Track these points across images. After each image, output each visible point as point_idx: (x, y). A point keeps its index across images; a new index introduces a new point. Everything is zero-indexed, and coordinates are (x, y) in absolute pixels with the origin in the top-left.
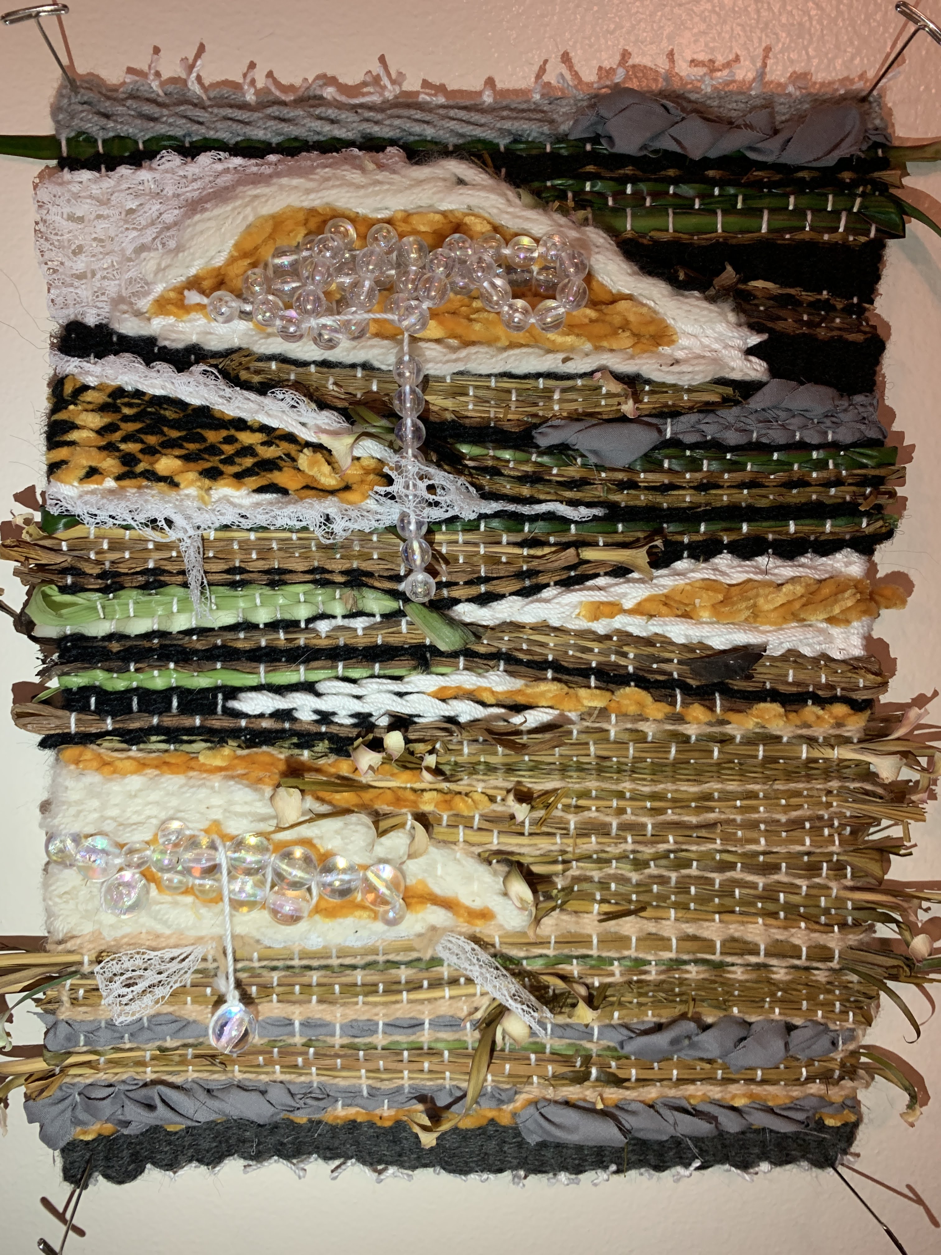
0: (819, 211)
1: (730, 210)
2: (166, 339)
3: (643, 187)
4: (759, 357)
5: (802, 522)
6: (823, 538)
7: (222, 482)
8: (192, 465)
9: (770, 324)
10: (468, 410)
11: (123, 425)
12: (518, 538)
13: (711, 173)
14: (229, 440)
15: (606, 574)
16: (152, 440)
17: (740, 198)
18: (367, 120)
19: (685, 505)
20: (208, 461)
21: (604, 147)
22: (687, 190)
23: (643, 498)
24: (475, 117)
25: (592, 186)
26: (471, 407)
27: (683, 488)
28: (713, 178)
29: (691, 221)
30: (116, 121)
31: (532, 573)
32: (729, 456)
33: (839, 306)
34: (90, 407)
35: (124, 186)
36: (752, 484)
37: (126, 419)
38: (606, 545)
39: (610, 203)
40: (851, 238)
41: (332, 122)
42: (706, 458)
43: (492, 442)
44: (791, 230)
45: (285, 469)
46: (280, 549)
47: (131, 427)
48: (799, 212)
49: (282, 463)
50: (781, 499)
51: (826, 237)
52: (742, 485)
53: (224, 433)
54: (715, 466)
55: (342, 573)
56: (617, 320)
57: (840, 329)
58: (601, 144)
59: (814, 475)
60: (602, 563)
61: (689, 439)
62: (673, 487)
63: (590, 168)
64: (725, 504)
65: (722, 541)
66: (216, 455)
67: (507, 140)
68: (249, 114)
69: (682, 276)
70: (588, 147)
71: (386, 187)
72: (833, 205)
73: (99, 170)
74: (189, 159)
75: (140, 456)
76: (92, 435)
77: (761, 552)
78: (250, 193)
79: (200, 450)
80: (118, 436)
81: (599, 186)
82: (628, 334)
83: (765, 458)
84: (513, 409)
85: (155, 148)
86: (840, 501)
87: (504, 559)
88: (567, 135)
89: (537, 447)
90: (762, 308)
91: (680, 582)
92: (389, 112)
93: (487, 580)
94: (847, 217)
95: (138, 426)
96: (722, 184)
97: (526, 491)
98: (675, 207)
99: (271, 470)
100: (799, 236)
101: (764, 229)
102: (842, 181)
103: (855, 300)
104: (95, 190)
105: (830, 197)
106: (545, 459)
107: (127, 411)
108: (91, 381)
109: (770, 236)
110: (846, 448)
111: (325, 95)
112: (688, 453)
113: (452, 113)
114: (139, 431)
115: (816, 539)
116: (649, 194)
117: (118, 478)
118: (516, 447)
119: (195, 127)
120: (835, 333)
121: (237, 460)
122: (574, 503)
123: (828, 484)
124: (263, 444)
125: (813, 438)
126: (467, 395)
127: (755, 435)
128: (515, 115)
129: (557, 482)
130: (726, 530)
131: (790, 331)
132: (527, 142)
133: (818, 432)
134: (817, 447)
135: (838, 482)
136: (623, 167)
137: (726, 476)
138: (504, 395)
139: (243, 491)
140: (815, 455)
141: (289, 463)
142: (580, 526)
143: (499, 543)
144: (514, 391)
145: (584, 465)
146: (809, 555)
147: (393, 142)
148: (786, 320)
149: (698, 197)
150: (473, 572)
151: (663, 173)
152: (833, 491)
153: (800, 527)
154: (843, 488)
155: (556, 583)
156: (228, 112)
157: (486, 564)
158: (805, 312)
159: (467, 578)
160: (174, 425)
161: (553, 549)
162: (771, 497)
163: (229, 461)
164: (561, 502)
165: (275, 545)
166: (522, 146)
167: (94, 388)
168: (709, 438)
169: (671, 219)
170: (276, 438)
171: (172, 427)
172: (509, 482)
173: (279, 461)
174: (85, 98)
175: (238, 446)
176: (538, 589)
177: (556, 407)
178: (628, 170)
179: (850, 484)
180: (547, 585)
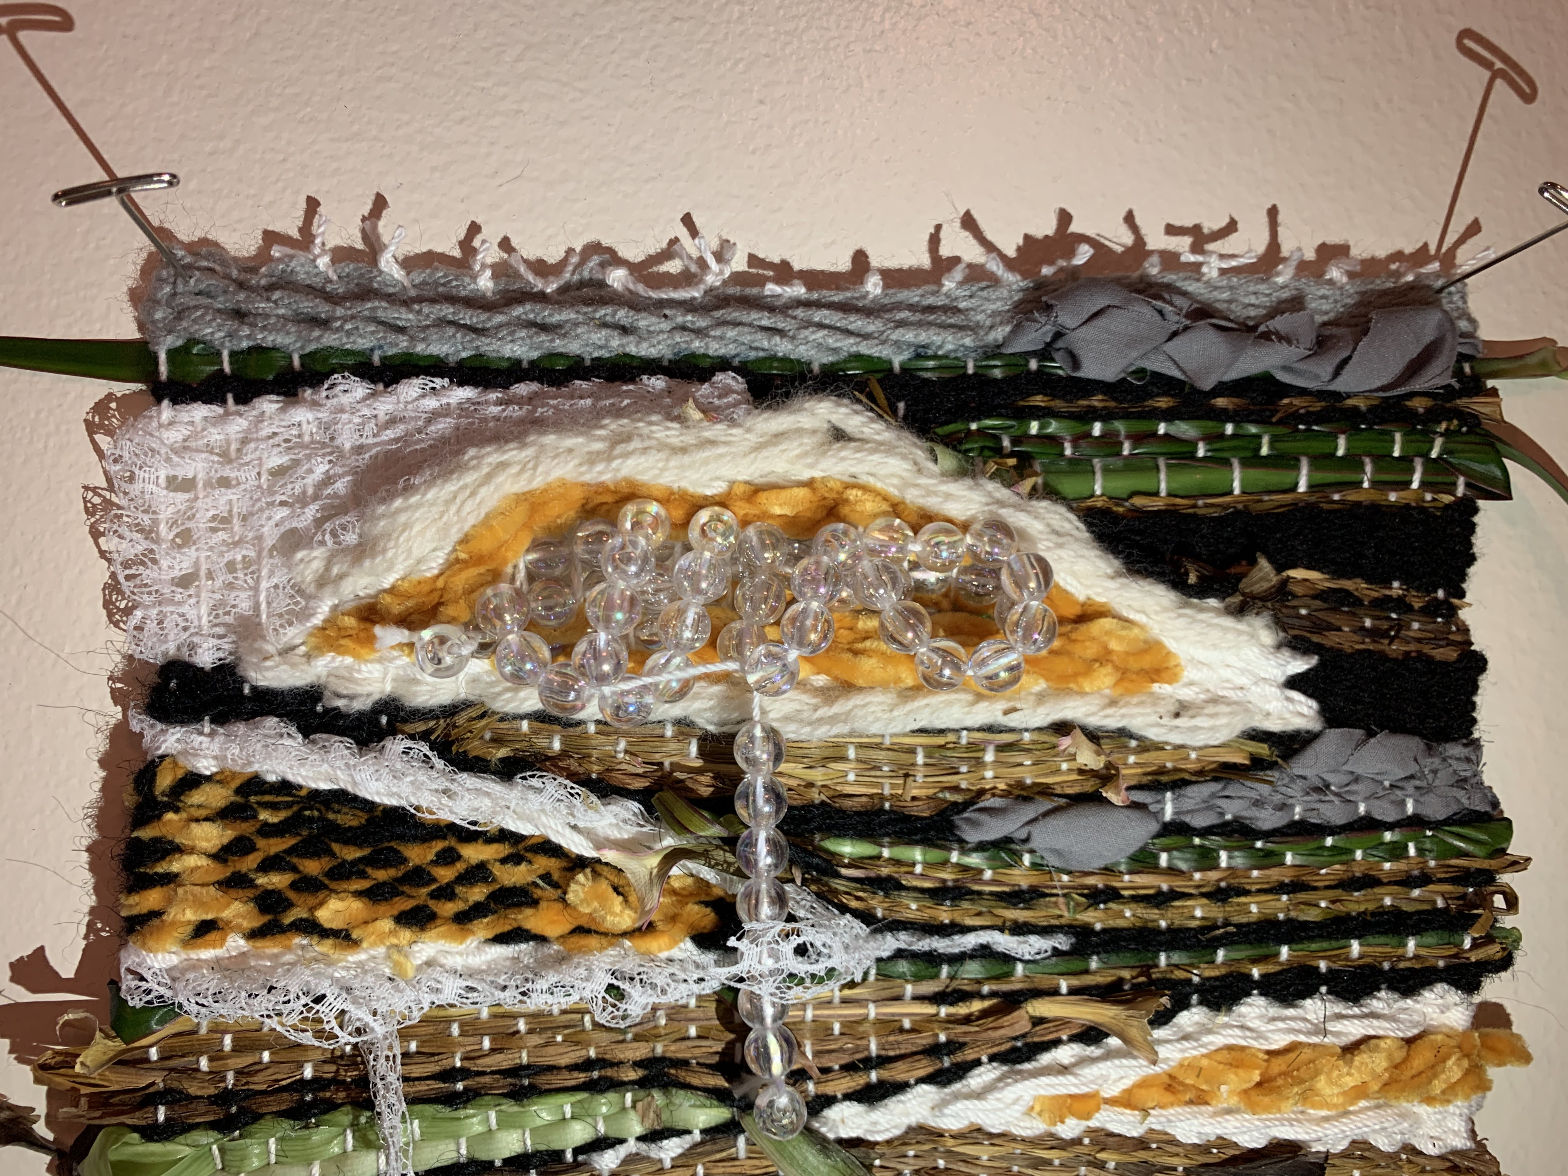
0: (1382, 459)
1: (1252, 460)
2: (339, 696)
3: (1120, 426)
4: (1305, 693)
5: (1371, 940)
6: (1402, 965)
7: (433, 933)
8: (383, 908)
9: (1316, 639)
10: (847, 783)
11: (261, 843)
12: (929, 987)
13: (1221, 402)
14: (448, 857)
15: (1074, 1039)
16: (312, 867)
17: (1265, 440)
18: (683, 328)
19: (1194, 924)
20: (410, 897)
21: (1059, 366)
22: (1185, 429)
23: (1129, 914)
24: (856, 323)
25: (1041, 427)
26: (851, 777)
27: (1189, 896)
28: (1224, 410)
29: (1193, 479)
30: (253, 325)
31: (952, 1046)
32: (1259, 844)
33: (1417, 604)
34: (203, 813)
35: (266, 431)
36: (1295, 887)
37: (268, 830)
38: (1073, 992)
39: (1068, 452)
40: (1428, 497)
41: (625, 330)
42: (1225, 848)
43: (888, 835)
44: (1339, 486)
45: (543, 904)
46: (530, 1032)
47: (276, 846)
48: (1353, 461)
49: (538, 893)
50: (1338, 907)
51: (1393, 497)
52: (1280, 888)
53: (439, 845)
54: (1240, 860)
55: (638, 1064)
56: (1091, 651)
57: (1419, 640)
58: (1053, 360)
59: (1387, 866)
60: (1064, 1022)
61: (1199, 821)
62: (1174, 895)
63: (1039, 400)
64: (1253, 918)
65: (1249, 976)
66: (424, 885)
67: (906, 355)
68: (484, 316)
69: (1192, 579)
70: (1033, 365)
71: (721, 450)
72: (1402, 449)
73: (223, 402)
74: (380, 387)
75: (292, 895)
76: (203, 862)
77: (1309, 992)
78: (490, 459)
79: (396, 880)
80: (249, 863)
81: (1053, 427)
82: (1109, 669)
83: (1313, 845)
84: (920, 779)
85: (319, 368)
86: (1425, 907)
87: (907, 1024)
88: (998, 347)
89: (961, 841)
90: (1303, 612)
91: (1191, 1051)
92: (718, 314)
93: (882, 1061)
94: (1423, 464)
95: (289, 842)
96: (1236, 417)
97: (944, 914)
98: (1169, 456)
99: (519, 905)
100: (1353, 496)
101: (1302, 488)
102: (1413, 412)
103: (1441, 594)
104: (215, 436)
105: (1398, 437)
106: (974, 860)
107: (264, 816)
108: (206, 766)
109: (1313, 499)
110: (1436, 825)
111: (609, 282)
112: (1197, 841)
113: (818, 316)
114: (290, 851)
115: (1392, 969)
116: (1128, 437)
117: (253, 935)
118: (926, 842)
119: (392, 337)
120: (1412, 647)
121: (459, 889)
122: (1019, 929)
123: (1408, 882)
124: (504, 861)
125: (1386, 812)
126: (844, 759)
127: (1298, 809)
128: (918, 316)
129: (992, 893)
130: (1255, 961)
131: (1347, 647)
132: (935, 357)
133: (1393, 802)
134: (1390, 827)
135: (1424, 879)
136: (1087, 395)
137: (1255, 873)
138: (904, 758)
139: (471, 942)
140: (1388, 836)
141: (550, 892)
142: (1030, 966)
143: (898, 998)
144: (920, 751)
145: (1035, 866)
146: (1383, 994)
147: (723, 364)
148: (1339, 629)
149: (1203, 439)
150: (856, 1051)
151: (1149, 403)
152: (1416, 893)
153: (1365, 949)
154: (1431, 887)
155: (992, 1059)
156: (447, 311)
157: (878, 1036)
158: (1367, 615)
159: (846, 1059)
160: (350, 837)
161: (987, 1004)
162: (1323, 904)
163: (446, 893)
164: (1001, 930)
165: (522, 1026)
166: (931, 364)
167: (209, 779)
168: (1229, 817)
169: (1163, 476)
170: (527, 850)
171: (346, 842)
172: (916, 899)
173: (533, 889)
174: (202, 286)
175: (460, 867)
176: (961, 1071)
177: (989, 774)
178: (1097, 401)
179: (1441, 881)
180: (978, 1063)
